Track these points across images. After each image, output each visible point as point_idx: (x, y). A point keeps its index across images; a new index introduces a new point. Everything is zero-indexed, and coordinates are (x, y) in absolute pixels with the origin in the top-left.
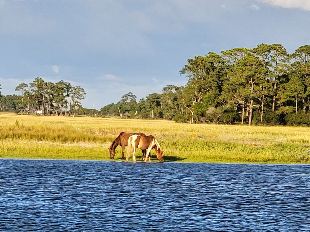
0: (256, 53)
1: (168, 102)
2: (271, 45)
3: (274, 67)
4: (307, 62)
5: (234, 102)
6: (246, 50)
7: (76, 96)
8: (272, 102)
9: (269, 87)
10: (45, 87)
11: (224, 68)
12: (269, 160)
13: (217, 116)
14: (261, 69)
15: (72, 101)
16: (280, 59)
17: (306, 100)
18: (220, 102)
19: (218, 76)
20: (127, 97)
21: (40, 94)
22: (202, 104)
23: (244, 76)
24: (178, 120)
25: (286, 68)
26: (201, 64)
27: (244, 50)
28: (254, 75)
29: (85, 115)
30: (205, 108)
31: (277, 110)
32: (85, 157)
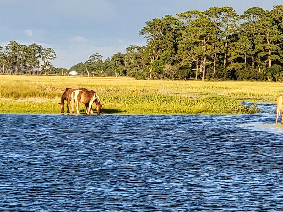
0: (208, 14)
1: (131, 61)
2: (222, 7)
3: (225, 28)
4: (255, 23)
5: (188, 60)
6: (200, 12)
7: (46, 57)
8: (223, 59)
9: (221, 46)
10: (19, 50)
11: (180, 30)
12: (202, 111)
13: (173, 73)
14: (213, 30)
15: (43, 62)
16: (230, 20)
17: (254, 57)
18: (175, 60)
19: (174, 36)
20: (94, 57)
21: (15, 56)
22: (159, 62)
23: (197, 36)
24: (138, 77)
25: (236, 28)
26: (159, 25)
27: (197, 12)
28: (206, 35)
29: (55, 74)
30: (162, 66)
31: (228, 66)
32: (33, 111)
